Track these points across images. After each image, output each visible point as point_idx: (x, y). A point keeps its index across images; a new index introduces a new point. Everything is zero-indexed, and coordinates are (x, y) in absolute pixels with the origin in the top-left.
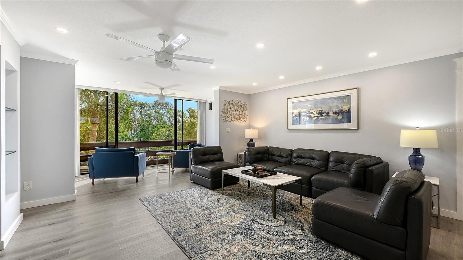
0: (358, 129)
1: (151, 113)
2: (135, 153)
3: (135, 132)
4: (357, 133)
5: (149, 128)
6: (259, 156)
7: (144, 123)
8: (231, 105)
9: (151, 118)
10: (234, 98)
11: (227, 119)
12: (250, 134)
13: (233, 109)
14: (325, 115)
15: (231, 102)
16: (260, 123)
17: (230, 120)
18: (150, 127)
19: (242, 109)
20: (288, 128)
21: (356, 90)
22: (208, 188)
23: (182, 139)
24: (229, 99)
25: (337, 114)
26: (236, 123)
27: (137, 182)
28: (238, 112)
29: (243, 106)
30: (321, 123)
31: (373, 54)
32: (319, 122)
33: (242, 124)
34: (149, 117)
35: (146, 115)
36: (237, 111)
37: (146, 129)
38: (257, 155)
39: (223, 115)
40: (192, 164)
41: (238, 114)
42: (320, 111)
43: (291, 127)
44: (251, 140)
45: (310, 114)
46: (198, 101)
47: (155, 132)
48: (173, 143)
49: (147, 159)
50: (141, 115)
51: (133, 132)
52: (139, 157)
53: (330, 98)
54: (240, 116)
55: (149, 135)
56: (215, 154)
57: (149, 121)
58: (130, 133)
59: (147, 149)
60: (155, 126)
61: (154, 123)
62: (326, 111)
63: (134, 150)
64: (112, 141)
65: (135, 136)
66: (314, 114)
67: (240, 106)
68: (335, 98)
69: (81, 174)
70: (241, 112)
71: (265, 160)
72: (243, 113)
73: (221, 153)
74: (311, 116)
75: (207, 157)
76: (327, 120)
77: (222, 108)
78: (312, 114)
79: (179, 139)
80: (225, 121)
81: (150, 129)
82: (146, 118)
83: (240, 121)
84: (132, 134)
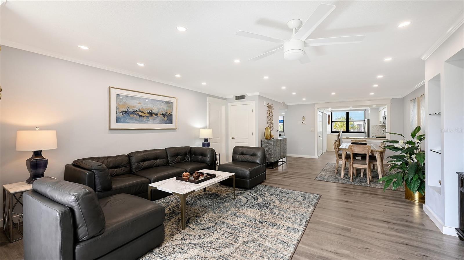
4: (175, 132)
14: (155, 115)
20: (109, 128)
21: (175, 99)
25: (164, 115)
30: (150, 122)
31: (204, 84)
32: (149, 122)
42: (150, 111)
45: (141, 113)
53: (159, 100)
62: (156, 112)
66: (144, 113)
68: (163, 102)
74: (141, 115)
76: (156, 120)
78: (142, 112)
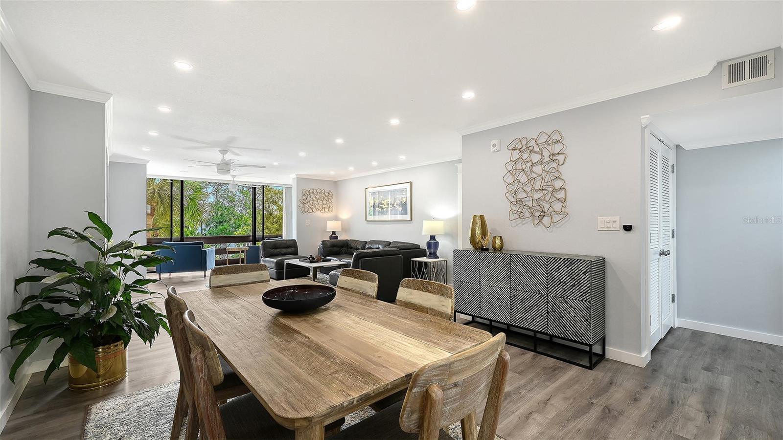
0: (411, 220)
1: (233, 195)
2: (203, 247)
3: (207, 227)
4: (411, 224)
5: (230, 219)
6: (335, 249)
7: (221, 212)
8: (311, 194)
9: (234, 203)
10: (315, 186)
11: (306, 210)
12: (332, 226)
13: (314, 199)
15: (311, 191)
16: (345, 215)
17: (310, 211)
18: (232, 218)
19: (326, 198)
20: (366, 220)
21: (409, 184)
22: (274, 279)
23: (263, 233)
24: (309, 187)
25: (399, 205)
26: (318, 213)
27: (205, 277)
28: (321, 201)
29: (327, 194)
33: (327, 215)
34: (231, 201)
35: (225, 198)
36: (319, 201)
37: (226, 222)
38: (331, 248)
39: (302, 205)
40: (261, 258)
41: (321, 203)
43: (369, 218)
44: (334, 233)
46: (284, 186)
47: (240, 226)
48: (251, 238)
49: (218, 257)
50: (217, 198)
51: (204, 227)
52: (207, 251)
53: (396, 190)
54: (324, 206)
55: (230, 231)
56: (288, 247)
57: (231, 208)
58: (200, 228)
59: (218, 246)
60: (241, 217)
61: (238, 211)
63: (202, 243)
64: (176, 235)
65: (207, 233)
67: (323, 195)
69: (148, 273)
70: (324, 202)
71: (342, 254)
72: (328, 203)
73: (296, 247)
75: (279, 250)
77: (300, 197)
79: (259, 234)
80: (304, 212)
81: (232, 222)
82: (226, 204)
83: (323, 211)
84: (202, 230)
